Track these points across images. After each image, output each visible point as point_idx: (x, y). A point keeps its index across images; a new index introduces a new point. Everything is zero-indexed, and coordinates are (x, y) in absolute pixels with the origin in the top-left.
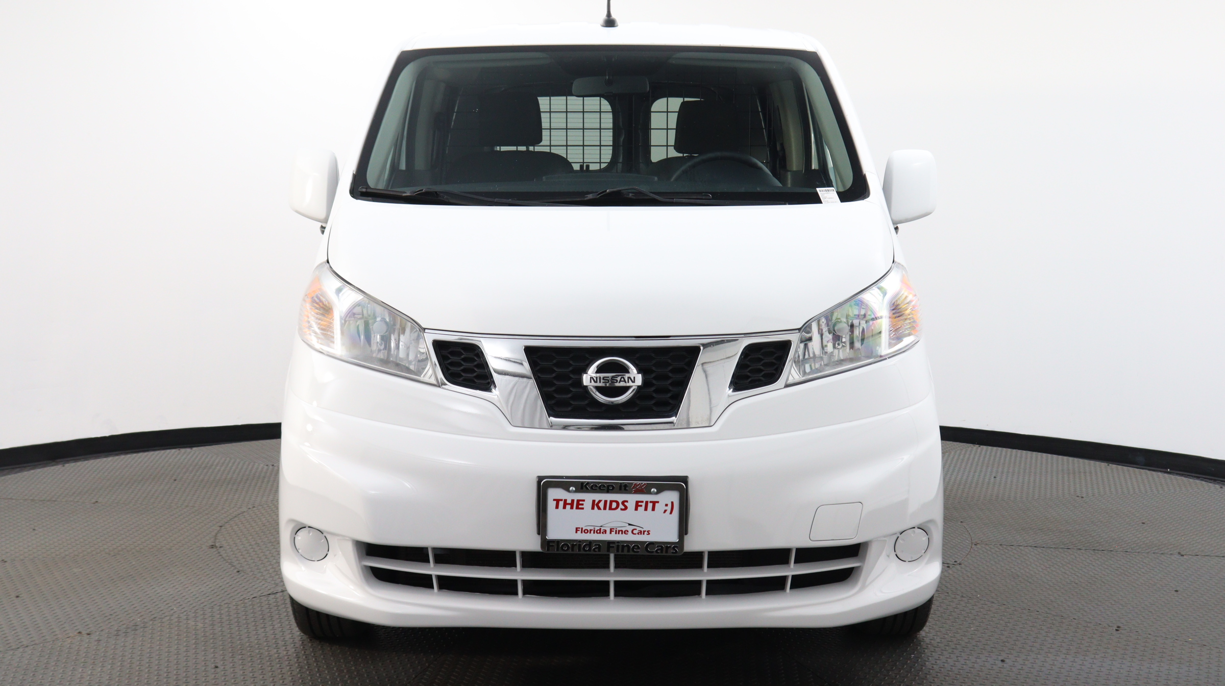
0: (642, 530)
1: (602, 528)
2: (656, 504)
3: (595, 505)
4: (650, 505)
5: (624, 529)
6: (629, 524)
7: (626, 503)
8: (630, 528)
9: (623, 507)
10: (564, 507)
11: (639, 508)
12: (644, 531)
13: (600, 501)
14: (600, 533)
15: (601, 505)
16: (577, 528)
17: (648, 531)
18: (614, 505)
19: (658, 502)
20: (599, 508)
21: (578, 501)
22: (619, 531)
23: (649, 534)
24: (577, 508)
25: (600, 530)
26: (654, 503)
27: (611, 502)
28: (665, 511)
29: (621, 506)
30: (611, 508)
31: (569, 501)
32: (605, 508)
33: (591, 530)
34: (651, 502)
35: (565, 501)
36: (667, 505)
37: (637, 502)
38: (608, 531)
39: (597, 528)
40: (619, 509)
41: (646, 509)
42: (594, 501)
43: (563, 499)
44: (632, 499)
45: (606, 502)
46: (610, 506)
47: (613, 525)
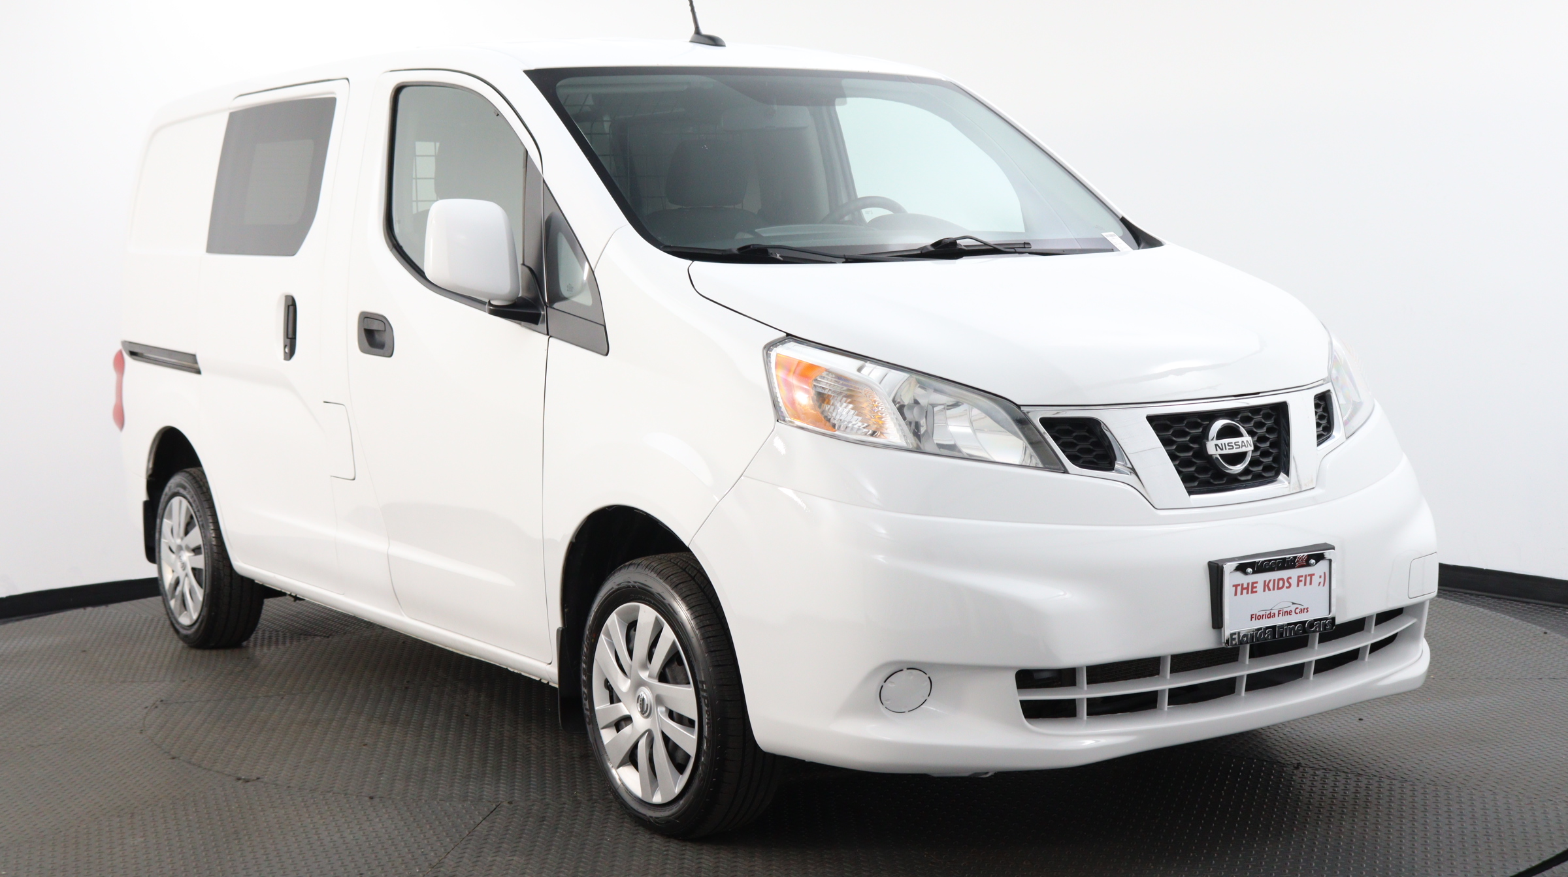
0: (1302, 608)
3: (1266, 586)
5: (1288, 610)
6: (1293, 603)
11: (1300, 583)
13: (1270, 581)
15: (1271, 585)
16: (1252, 615)
20: (1269, 590)
21: (1253, 583)
24: (1252, 592)
26: (1311, 575)
27: (1279, 580)
29: (1287, 585)
32: (1274, 589)
34: (1309, 575)
36: (1320, 577)
37: (1299, 577)
40: (1285, 587)
41: (1305, 585)
42: (1265, 581)
43: (1241, 583)
44: (1293, 573)
45: (1274, 580)
46: (1279, 585)
47: (1279, 607)
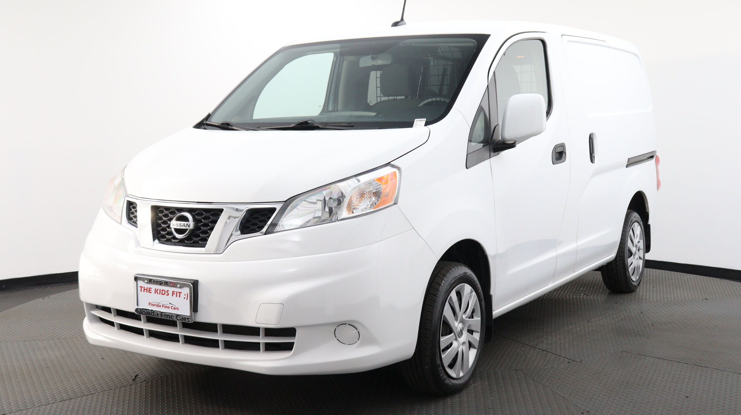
0: (175, 307)
1: (159, 304)
2: (181, 294)
3: (156, 291)
4: (178, 294)
5: (168, 306)
6: (170, 304)
7: (168, 292)
8: (170, 306)
9: (167, 294)
10: (144, 291)
11: (174, 295)
12: (176, 308)
13: (158, 289)
14: (158, 307)
15: (158, 291)
17: (178, 308)
18: (164, 292)
19: (181, 293)
20: (158, 293)
21: (149, 288)
22: (166, 306)
23: (178, 310)
24: (149, 292)
25: (158, 305)
26: (180, 293)
27: (162, 290)
28: (185, 298)
29: (166, 293)
30: (162, 294)
31: (146, 288)
33: (155, 305)
34: (179, 292)
35: (144, 287)
36: (185, 295)
37: (173, 292)
38: (162, 306)
39: (157, 304)
40: (165, 295)
41: (176, 296)
